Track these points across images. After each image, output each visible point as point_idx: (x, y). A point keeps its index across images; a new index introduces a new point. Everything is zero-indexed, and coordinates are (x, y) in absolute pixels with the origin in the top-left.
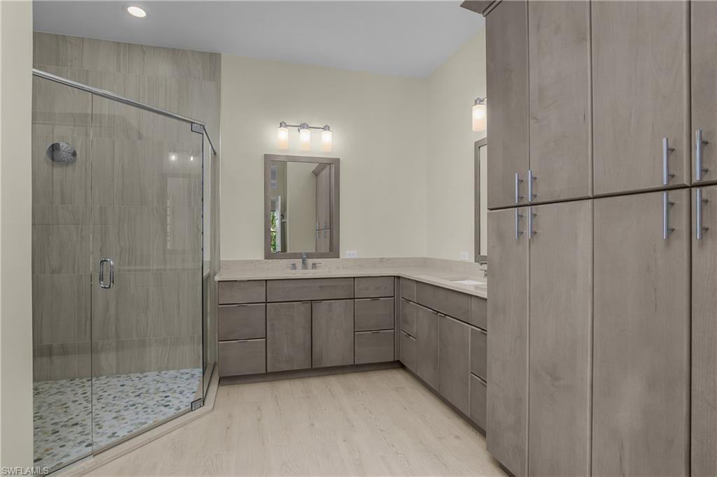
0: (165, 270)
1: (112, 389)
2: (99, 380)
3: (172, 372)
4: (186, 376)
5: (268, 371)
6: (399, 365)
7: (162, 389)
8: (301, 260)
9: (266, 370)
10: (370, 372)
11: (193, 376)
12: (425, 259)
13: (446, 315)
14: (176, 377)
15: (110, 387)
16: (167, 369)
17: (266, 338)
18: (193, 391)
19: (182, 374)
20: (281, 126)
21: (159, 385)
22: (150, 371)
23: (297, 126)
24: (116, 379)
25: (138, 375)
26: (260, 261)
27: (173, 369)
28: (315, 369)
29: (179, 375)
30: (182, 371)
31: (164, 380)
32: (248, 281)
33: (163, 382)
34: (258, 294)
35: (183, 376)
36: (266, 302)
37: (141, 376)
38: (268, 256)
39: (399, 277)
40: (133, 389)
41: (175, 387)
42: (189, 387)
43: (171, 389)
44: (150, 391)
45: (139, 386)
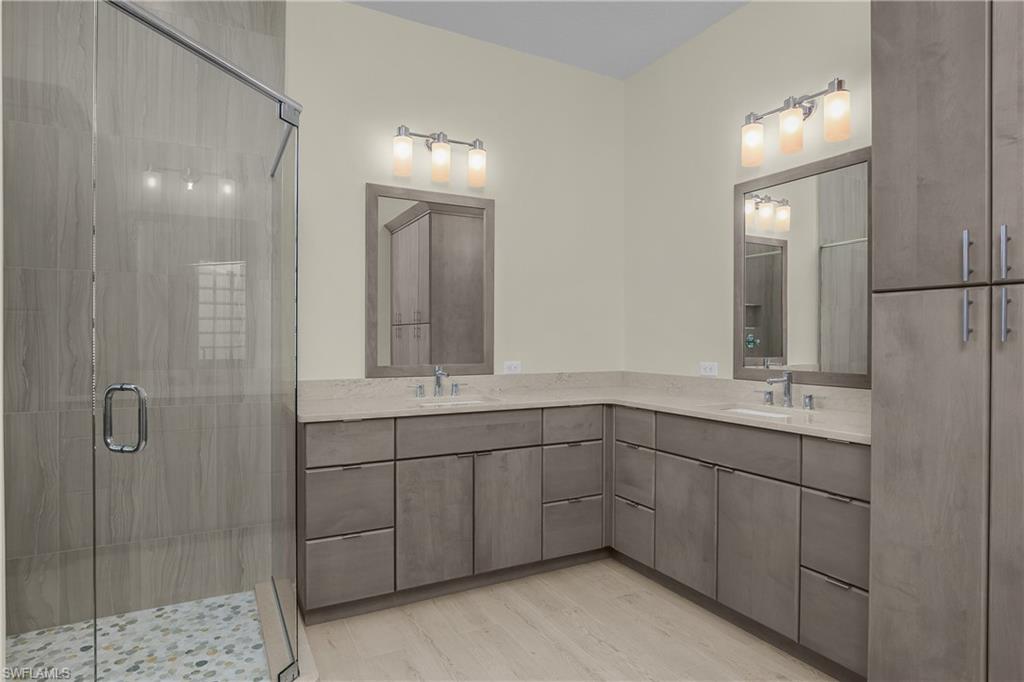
0: (170, 401)
1: (64, 659)
2: (23, 642)
3: (186, 607)
4: (221, 613)
5: (398, 589)
6: (610, 553)
7: (183, 647)
8: (433, 378)
9: (395, 588)
10: (563, 571)
11: (235, 609)
12: (623, 374)
13: (734, 470)
14: (201, 617)
15: (57, 656)
16: (176, 600)
17: (395, 527)
18: (252, 645)
19: (210, 607)
20: (399, 134)
21: (172, 638)
22: (139, 608)
23: (425, 136)
24: (63, 636)
25: (114, 619)
26: (359, 380)
27: (188, 599)
28: (481, 575)
29: (206, 612)
30: (208, 601)
31: (178, 624)
32: (364, 420)
33: (178, 631)
34: (381, 444)
35: (215, 613)
36: (396, 460)
37: (122, 622)
38: (373, 371)
39: (610, 406)
40: (113, 656)
41: (209, 637)
42: (238, 634)
43: (203, 645)
44: (156, 655)
45: (128, 646)
